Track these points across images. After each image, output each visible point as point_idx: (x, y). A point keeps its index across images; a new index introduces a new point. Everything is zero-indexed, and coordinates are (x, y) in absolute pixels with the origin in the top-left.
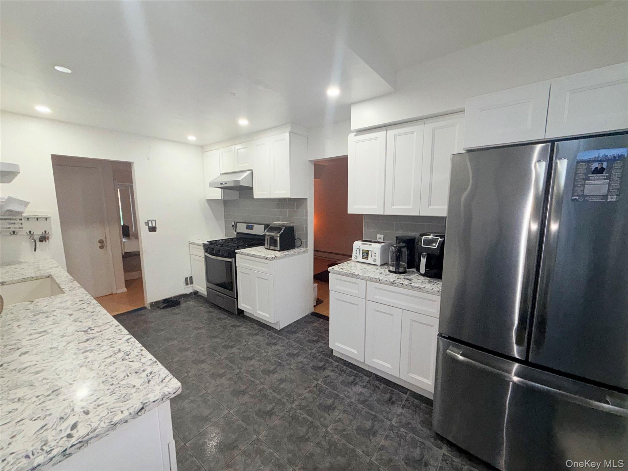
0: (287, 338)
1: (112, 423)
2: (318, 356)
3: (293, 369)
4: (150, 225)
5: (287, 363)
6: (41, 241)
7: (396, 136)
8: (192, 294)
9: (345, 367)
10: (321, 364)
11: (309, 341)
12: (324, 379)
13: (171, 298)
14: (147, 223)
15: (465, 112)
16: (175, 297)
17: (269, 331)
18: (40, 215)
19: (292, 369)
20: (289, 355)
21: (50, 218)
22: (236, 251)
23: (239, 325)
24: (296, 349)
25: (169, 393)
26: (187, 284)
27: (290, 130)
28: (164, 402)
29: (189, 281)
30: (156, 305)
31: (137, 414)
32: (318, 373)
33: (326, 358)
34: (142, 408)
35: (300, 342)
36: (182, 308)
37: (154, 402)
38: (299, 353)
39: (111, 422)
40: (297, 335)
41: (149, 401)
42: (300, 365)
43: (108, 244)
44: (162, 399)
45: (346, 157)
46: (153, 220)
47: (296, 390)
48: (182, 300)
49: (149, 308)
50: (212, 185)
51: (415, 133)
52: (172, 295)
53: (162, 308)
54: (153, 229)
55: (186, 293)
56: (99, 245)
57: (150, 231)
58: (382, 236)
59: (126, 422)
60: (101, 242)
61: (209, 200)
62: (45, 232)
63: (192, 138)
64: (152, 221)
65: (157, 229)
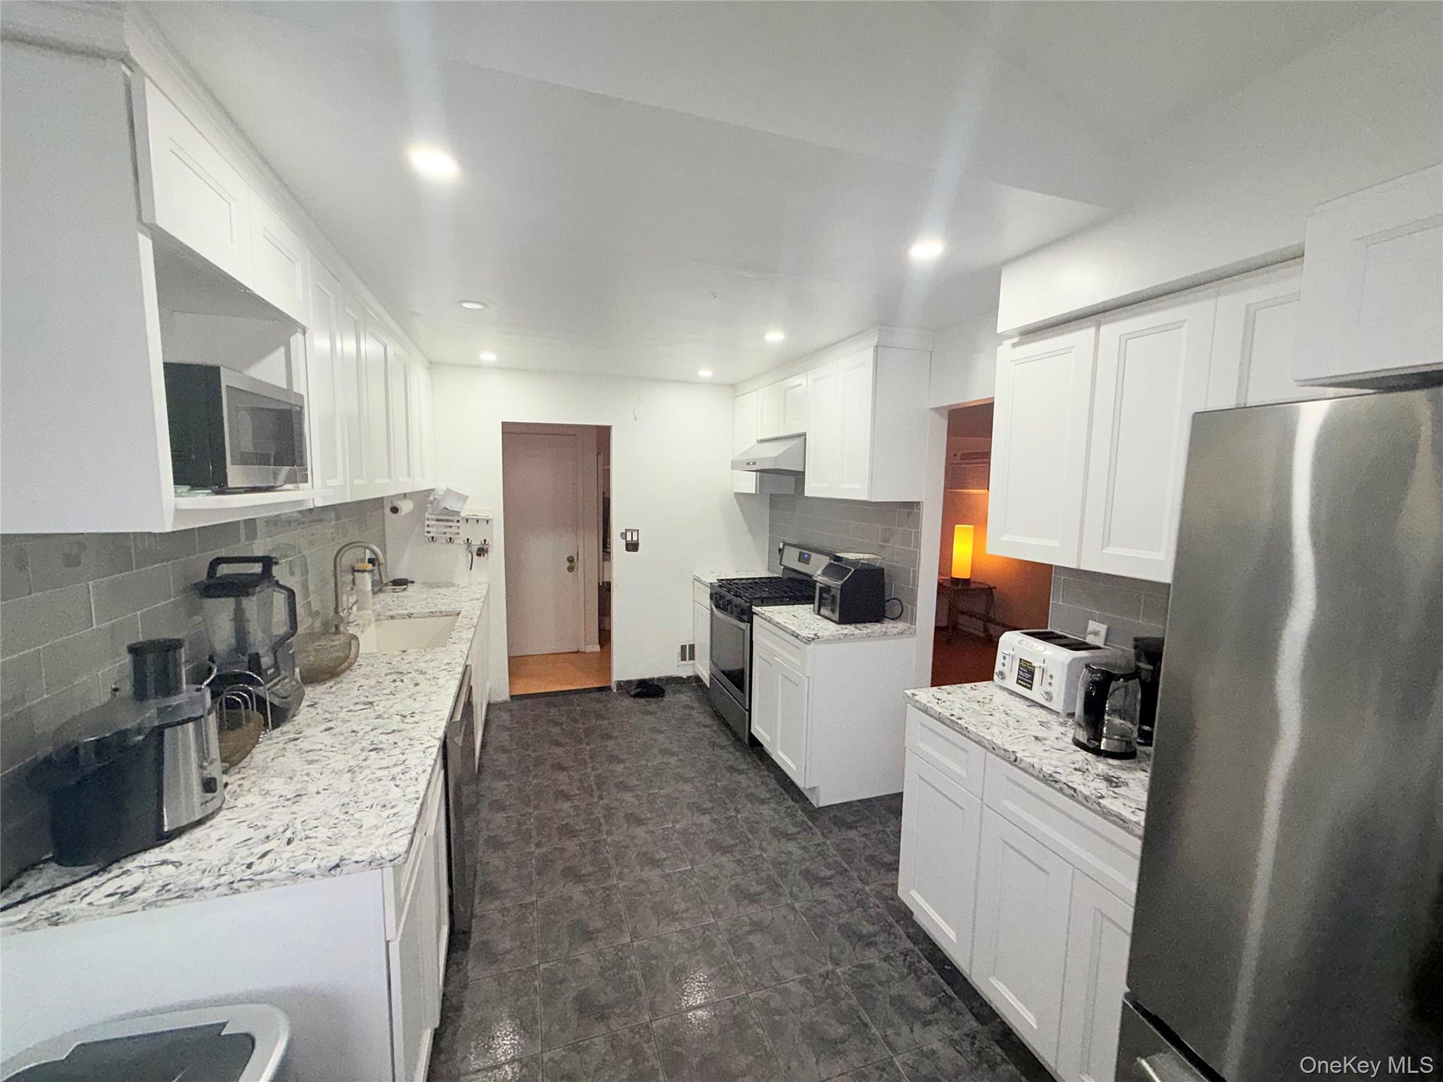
0: (822, 834)
1: (293, 870)
2: (871, 905)
3: (796, 911)
4: (629, 538)
5: (791, 893)
6: (479, 555)
7: (1124, 339)
8: (692, 679)
9: (925, 962)
10: (867, 929)
11: (871, 859)
12: (854, 969)
13: (654, 679)
14: (624, 535)
15: (1305, 259)
16: (659, 679)
17: (792, 803)
18: (481, 515)
19: (794, 909)
20: (806, 874)
21: (492, 519)
22: (755, 609)
23: (743, 770)
24: (829, 867)
25: (382, 858)
26: (683, 659)
27: (875, 342)
28: (372, 869)
29: (688, 652)
30: (624, 686)
31: (330, 870)
32: (849, 949)
33: (890, 919)
34: (337, 866)
35: (848, 854)
36: (662, 704)
37: (357, 862)
38: (830, 878)
39: (294, 868)
40: (852, 834)
41: (349, 859)
42: (818, 910)
43: (580, 564)
44: (370, 863)
45: (989, 402)
46: (635, 530)
47: (776, 963)
48: (669, 690)
49: (615, 690)
50: (735, 465)
51: (1186, 325)
52: (656, 676)
53: (632, 696)
54: (632, 547)
55: (680, 675)
56: (568, 564)
57: (628, 549)
58: (1102, 628)
59: (312, 876)
60: (571, 560)
61: (739, 494)
62: (485, 541)
63: (705, 373)
64: (632, 531)
65: (640, 547)
